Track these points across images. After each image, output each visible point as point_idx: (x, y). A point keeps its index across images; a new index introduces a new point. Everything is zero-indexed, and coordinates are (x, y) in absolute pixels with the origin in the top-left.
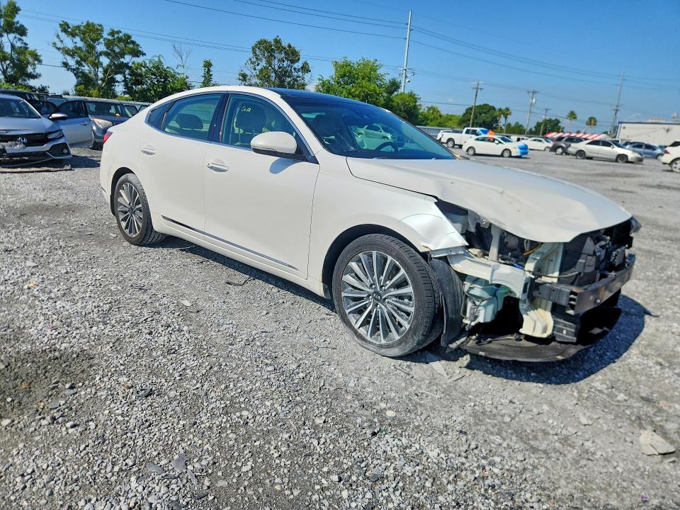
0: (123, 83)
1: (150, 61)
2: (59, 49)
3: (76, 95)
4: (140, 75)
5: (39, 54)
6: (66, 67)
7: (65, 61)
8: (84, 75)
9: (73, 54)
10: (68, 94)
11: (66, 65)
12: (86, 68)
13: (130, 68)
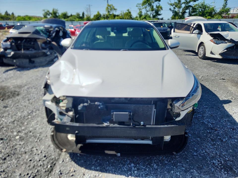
0: (188, 13)
1: (200, 3)
2: (169, 4)
3: (172, 19)
4: (195, 9)
5: (162, 7)
6: (170, 10)
7: (170, 8)
8: (176, 12)
9: (173, 5)
10: (169, 19)
11: (170, 9)
12: (177, 9)
13: (192, 7)
